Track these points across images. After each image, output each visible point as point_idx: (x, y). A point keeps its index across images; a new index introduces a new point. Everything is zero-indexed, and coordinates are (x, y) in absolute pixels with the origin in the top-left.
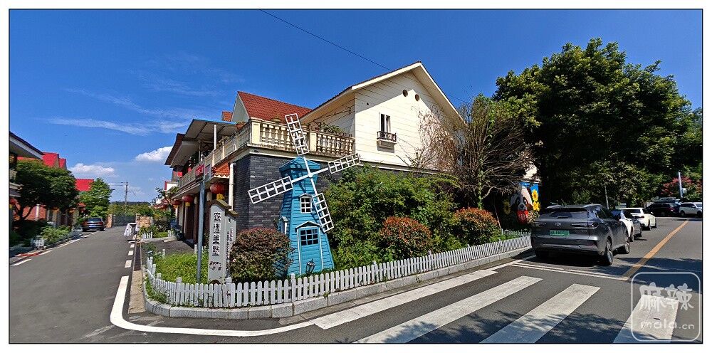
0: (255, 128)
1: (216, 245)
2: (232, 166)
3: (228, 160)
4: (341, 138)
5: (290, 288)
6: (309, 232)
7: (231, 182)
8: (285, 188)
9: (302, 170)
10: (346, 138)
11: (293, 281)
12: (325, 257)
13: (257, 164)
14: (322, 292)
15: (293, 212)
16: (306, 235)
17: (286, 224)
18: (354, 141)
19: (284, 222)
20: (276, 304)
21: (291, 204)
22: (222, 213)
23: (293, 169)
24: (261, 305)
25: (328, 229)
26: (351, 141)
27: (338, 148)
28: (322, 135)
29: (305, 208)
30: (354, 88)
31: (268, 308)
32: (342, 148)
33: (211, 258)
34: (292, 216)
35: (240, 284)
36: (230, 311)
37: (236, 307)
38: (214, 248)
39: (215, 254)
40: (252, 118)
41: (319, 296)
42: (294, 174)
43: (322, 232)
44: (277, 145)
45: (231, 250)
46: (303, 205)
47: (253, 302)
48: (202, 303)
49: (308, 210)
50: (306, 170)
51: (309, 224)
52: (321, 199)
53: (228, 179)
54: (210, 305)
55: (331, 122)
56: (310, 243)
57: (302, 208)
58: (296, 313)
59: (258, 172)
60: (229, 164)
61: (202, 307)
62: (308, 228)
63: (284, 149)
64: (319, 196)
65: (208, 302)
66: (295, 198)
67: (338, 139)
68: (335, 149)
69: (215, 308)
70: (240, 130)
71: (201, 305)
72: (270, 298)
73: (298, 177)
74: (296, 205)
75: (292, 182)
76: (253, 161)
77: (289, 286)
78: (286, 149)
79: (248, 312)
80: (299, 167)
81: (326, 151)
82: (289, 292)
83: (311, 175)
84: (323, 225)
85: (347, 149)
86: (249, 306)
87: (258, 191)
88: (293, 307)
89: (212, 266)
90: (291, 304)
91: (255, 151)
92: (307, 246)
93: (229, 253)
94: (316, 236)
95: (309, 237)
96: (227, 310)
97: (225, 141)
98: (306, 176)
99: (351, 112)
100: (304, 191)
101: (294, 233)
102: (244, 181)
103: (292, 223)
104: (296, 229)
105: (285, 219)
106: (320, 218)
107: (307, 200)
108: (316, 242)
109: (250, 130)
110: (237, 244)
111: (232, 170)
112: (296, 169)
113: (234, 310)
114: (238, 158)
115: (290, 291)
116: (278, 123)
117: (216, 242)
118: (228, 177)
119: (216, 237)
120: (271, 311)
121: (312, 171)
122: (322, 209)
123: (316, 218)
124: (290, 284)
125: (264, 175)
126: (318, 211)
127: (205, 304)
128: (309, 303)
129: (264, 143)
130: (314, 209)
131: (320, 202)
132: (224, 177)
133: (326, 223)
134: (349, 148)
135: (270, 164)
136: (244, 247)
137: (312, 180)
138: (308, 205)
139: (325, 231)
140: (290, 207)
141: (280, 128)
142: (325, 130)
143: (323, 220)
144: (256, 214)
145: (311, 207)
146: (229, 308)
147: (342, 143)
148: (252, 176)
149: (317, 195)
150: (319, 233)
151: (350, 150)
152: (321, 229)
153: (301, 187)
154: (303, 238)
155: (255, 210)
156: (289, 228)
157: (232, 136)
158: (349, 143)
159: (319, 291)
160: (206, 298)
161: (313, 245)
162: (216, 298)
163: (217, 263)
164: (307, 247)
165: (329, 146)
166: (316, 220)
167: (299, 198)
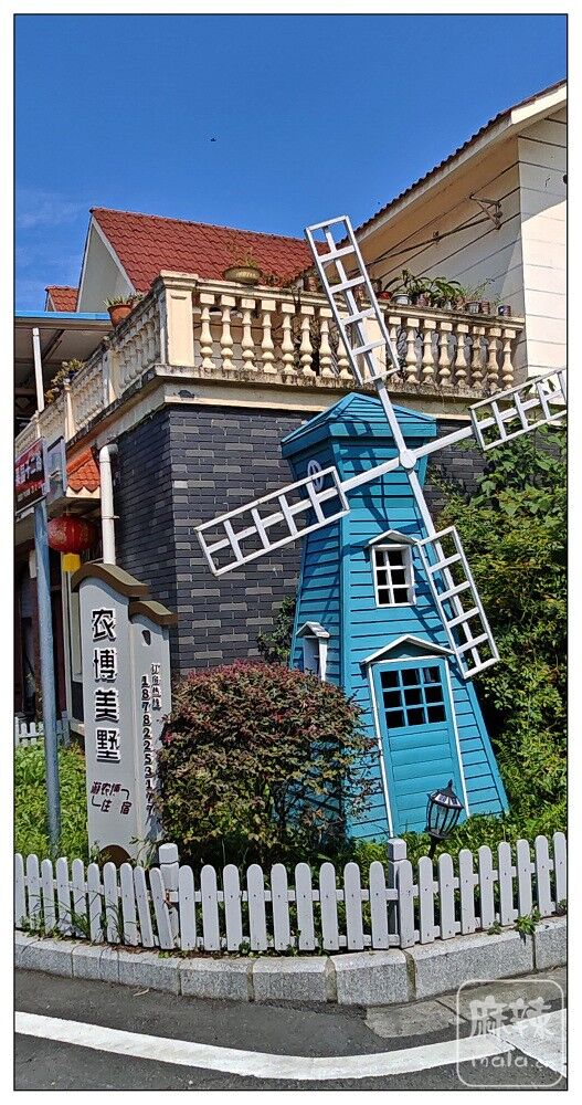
0: (178, 311)
1: (107, 726)
2: (105, 454)
3: (86, 438)
4: (473, 321)
5: (392, 894)
6: (410, 676)
7: (107, 510)
8: (319, 512)
9: (372, 443)
10: (488, 323)
11: (403, 866)
12: (475, 770)
13: (193, 441)
14: (509, 914)
15: (349, 605)
16: (402, 688)
17: (323, 648)
18: (519, 332)
19: (315, 642)
20: (344, 950)
21: (338, 574)
22: (119, 610)
23: (340, 439)
24: (287, 953)
25: (480, 666)
26: (510, 334)
27: (461, 361)
28: (404, 319)
29: (391, 586)
30: (518, 116)
31: (318, 965)
32: (477, 363)
33: (95, 772)
34: (349, 617)
35: (208, 871)
36: (186, 964)
37: (202, 952)
38: (102, 735)
39: (108, 758)
40: (164, 273)
41: (496, 929)
42: (345, 459)
43: (459, 676)
44: (249, 365)
45: (160, 746)
46: (382, 578)
47: (259, 938)
48: (87, 928)
49: (401, 596)
50: (389, 442)
51: (407, 647)
52: (449, 549)
53: (99, 502)
54: (112, 935)
55: (431, 267)
56: (416, 718)
57: (378, 588)
58: (423, 990)
59: (199, 469)
60: (96, 453)
61: (87, 940)
62: (406, 661)
63: (278, 381)
64: (441, 540)
65: (103, 925)
66: (355, 548)
67: (463, 328)
68: (454, 369)
69: (130, 948)
70: (120, 329)
71: (80, 932)
72: (318, 929)
73: (359, 471)
74: (360, 576)
75: (345, 486)
76: (178, 428)
77: (389, 885)
78: (284, 377)
79: (250, 977)
80: (360, 429)
81: (421, 375)
82: (390, 910)
83: (409, 457)
84: (458, 651)
85: (494, 364)
86: (244, 950)
87: (228, 525)
88: (411, 966)
89: (100, 798)
90: (399, 958)
91: (183, 394)
92: (407, 728)
93: (153, 756)
94: (435, 694)
95: (413, 697)
96: (175, 962)
97: (71, 375)
98: (392, 465)
99: (503, 220)
100: (384, 523)
101: (359, 681)
102: (151, 502)
103: (349, 644)
104: (364, 667)
105: (321, 633)
106: (449, 625)
107: (396, 557)
108: (438, 715)
109: (158, 321)
110: (178, 724)
111: (106, 468)
112: (353, 440)
113: (200, 964)
114: (123, 426)
115: (393, 906)
116: (250, 284)
117: (106, 715)
118: (95, 495)
119: (106, 698)
120: (332, 980)
121: (413, 442)
122: (453, 589)
123: (432, 624)
124: (391, 881)
125: (219, 478)
126: (439, 598)
127: (96, 932)
128: (467, 955)
129: (207, 363)
130: (424, 590)
131: (445, 562)
132: (84, 494)
133: (471, 642)
134: (501, 361)
135: (234, 436)
136: (206, 737)
137: (413, 477)
138: (399, 577)
139: (467, 674)
140: (338, 585)
141: (258, 303)
142: (414, 296)
143: (458, 630)
144: (197, 616)
145: (410, 584)
146: (177, 951)
147: (477, 344)
148: (178, 485)
149: (433, 535)
150: (448, 681)
151: (508, 366)
152: (453, 666)
153: (370, 507)
154: (391, 700)
155: (197, 602)
156: (337, 662)
157: (94, 354)
158: (502, 339)
159: (497, 908)
160: (96, 909)
161: (428, 725)
162: (129, 915)
163: (117, 788)
164: (407, 732)
165: (429, 358)
166: (431, 632)
167: (367, 551)
